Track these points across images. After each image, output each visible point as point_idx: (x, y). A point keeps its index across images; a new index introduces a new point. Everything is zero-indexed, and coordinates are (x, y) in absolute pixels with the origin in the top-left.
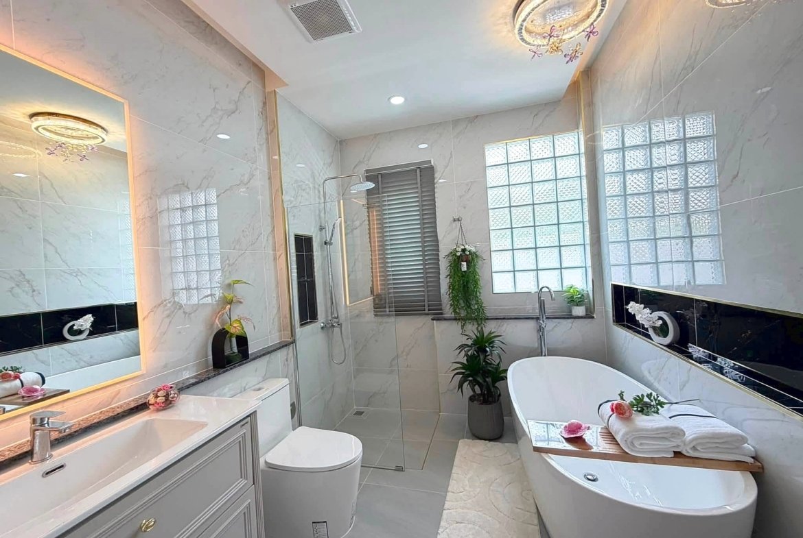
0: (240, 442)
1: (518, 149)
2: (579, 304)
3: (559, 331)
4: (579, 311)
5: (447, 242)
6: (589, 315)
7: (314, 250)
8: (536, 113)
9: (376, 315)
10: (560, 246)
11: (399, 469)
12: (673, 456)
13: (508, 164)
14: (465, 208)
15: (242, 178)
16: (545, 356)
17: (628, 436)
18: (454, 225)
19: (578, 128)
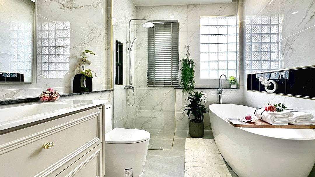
0: (97, 117)
1: (213, 20)
2: (234, 84)
3: (226, 94)
4: (234, 86)
5: (182, 56)
6: (238, 88)
7: (124, 51)
8: (221, 7)
9: (148, 86)
10: (227, 61)
11: (161, 149)
12: (288, 124)
13: (209, 26)
14: (191, 42)
15: (94, 4)
16: (221, 103)
17: (272, 117)
18: (186, 48)
19: (236, 15)
